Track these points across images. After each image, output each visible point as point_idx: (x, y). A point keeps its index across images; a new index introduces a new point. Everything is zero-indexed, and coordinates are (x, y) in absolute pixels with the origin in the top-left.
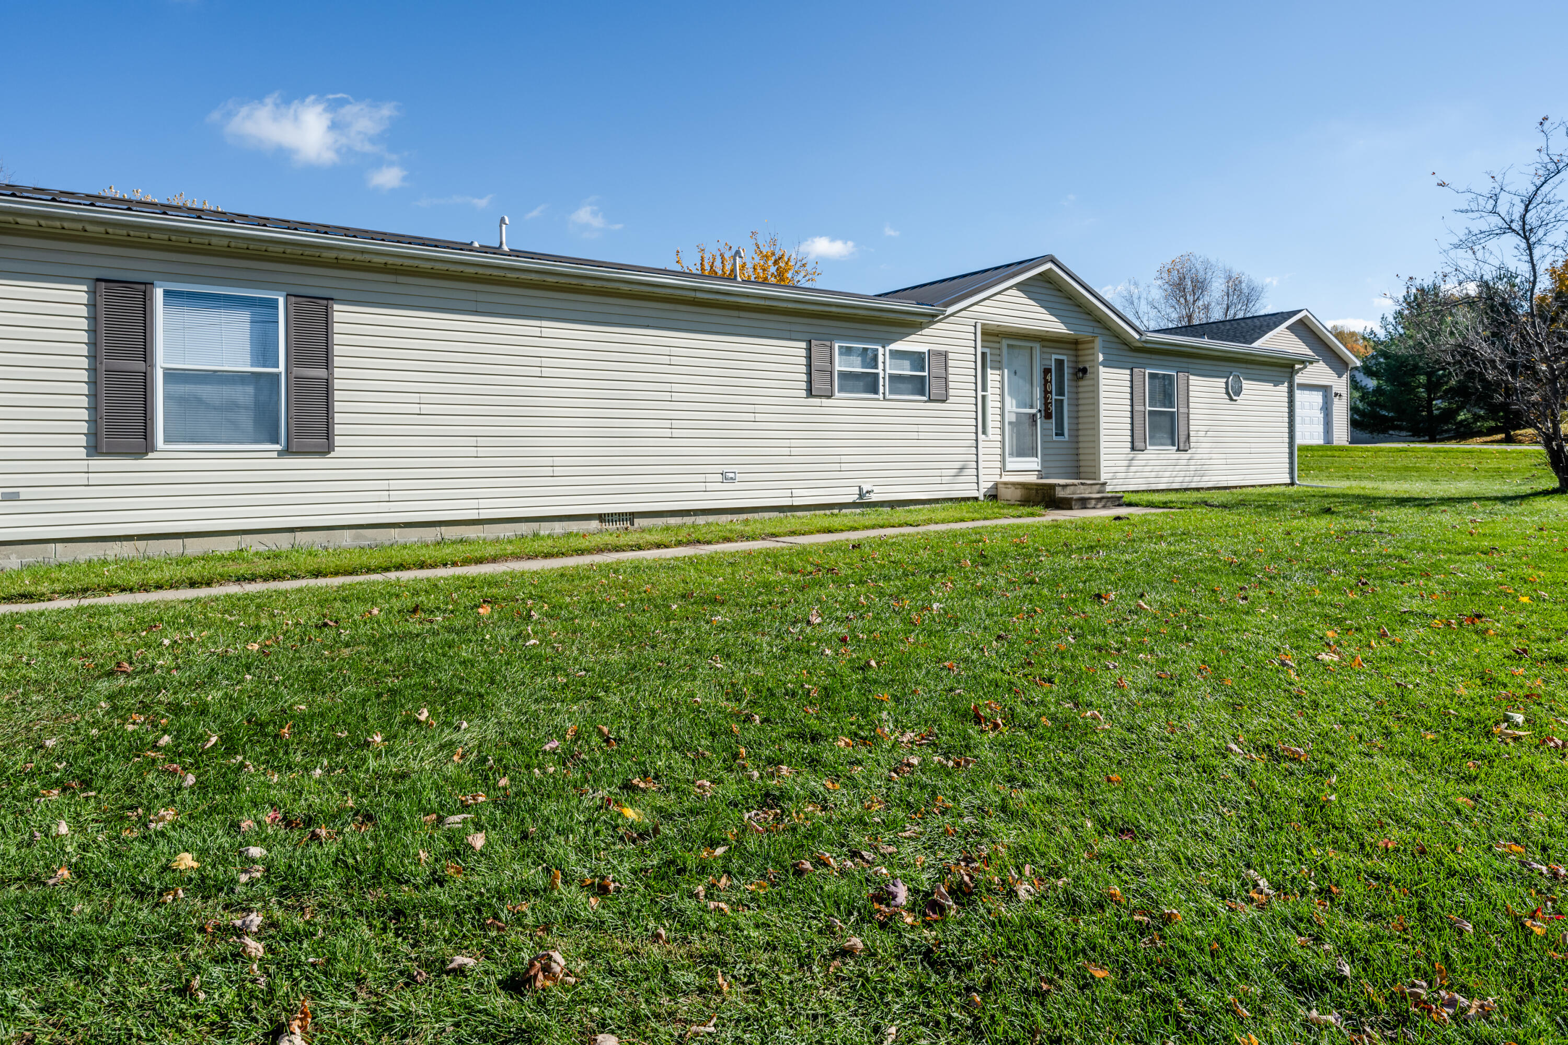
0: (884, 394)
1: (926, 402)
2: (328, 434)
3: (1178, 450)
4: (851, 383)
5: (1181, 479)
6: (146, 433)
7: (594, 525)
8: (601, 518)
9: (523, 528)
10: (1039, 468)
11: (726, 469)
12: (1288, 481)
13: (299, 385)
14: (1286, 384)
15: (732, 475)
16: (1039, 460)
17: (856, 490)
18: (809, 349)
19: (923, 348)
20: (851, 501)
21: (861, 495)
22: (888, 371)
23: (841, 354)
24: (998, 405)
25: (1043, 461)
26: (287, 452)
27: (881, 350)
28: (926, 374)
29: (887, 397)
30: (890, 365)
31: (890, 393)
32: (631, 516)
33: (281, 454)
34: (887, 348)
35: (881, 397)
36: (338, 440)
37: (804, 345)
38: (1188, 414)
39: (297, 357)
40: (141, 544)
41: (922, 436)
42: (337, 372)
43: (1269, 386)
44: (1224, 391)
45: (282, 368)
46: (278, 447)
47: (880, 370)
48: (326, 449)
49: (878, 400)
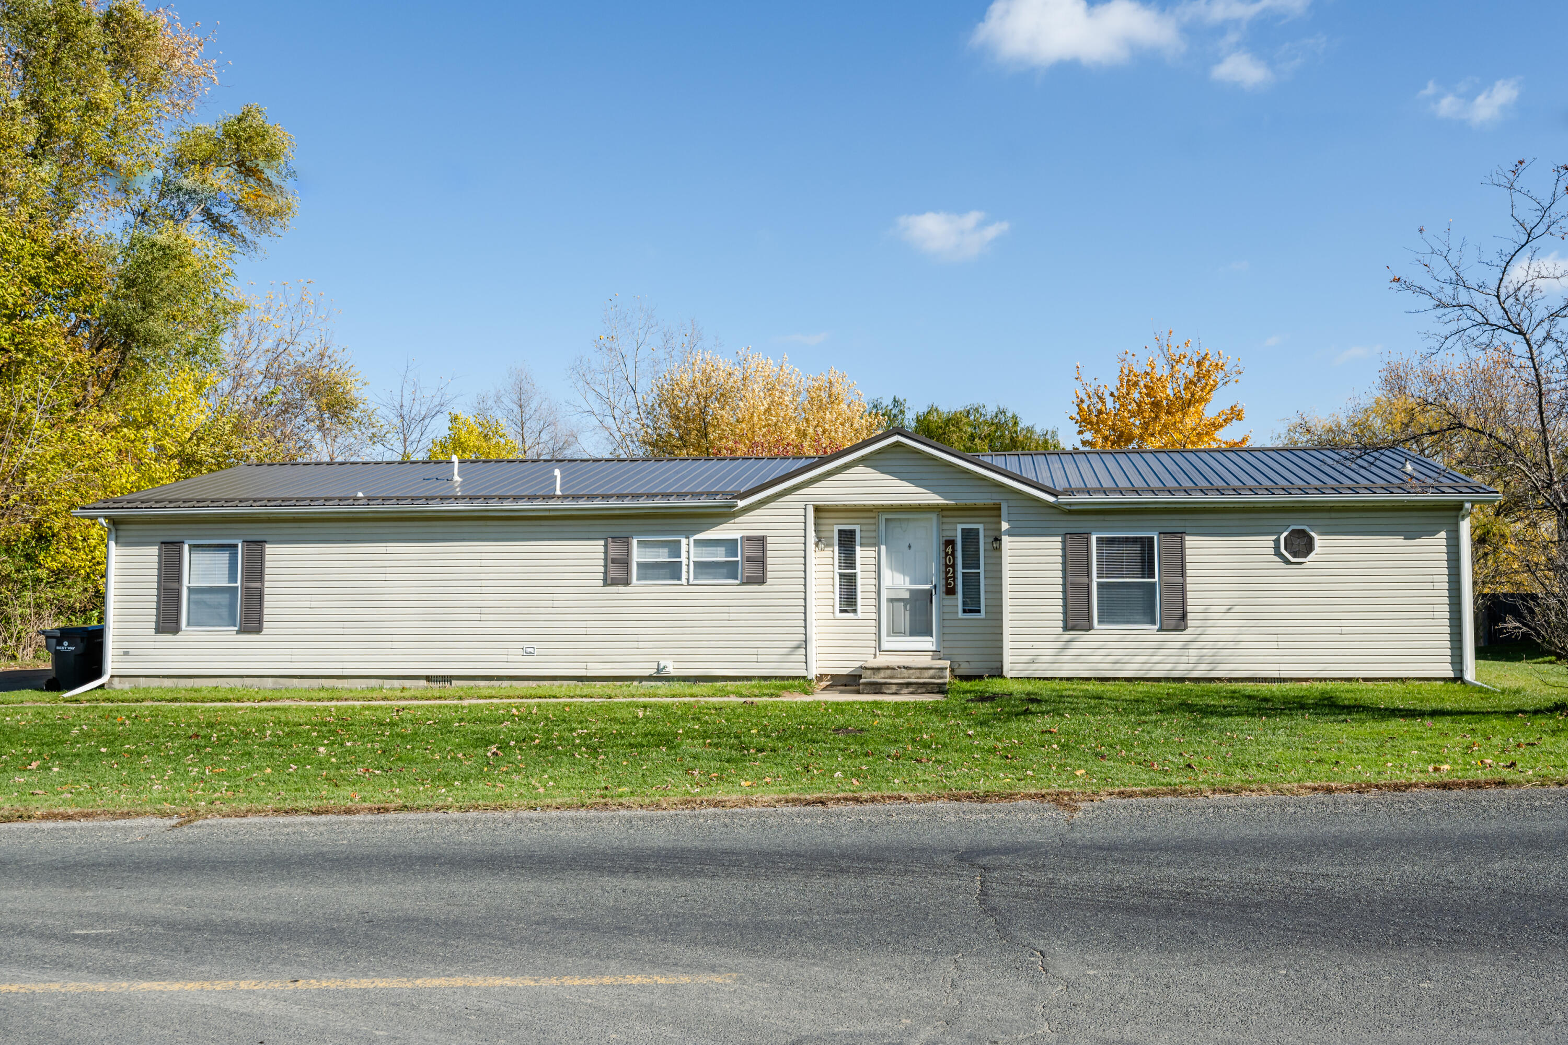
0: (688, 579)
1: (739, 585)
2: (260, 621)
3: (1161, 629)
4: (650, 571)
5: (1169, 666)
6: (177, 621)
7: (423, 683)
8: (428, 678)
9: (373, 682)
10: (934, 648)
11: (525, 645)
12: (1451, 674)
13: (247, 591)
14: (1443, 534)
15: (532, 650)
16: (934, 639)
17: (655, 665)
18: (606, 546)
19: (737, 535)
20: (648, 674)
21: (658, 670)
22: (692, 558)
23: (638, 547)
24: (873, 581)
25: (941, 640)
26: (239, 632)
27: (684, 541)
28: (739, 559)
29: (691, 581)
30: (695, 553)
31: (695, 578)
32: (449, 679)
33: (238, 632)
34: (692, 539)
35: (684, 581)
36: (265, 624)
37: (602, 542)
38: (1183, 586)
39: (248, 577)
40: (175, 680)
41: (732, 616)
42: (266, 584)
43: (1399, 541)
44: (1272, 551)
45: (239, 584)
46: (236, 629)
47: (683, 558)
48: (258, 630)
49: (682, 585)
